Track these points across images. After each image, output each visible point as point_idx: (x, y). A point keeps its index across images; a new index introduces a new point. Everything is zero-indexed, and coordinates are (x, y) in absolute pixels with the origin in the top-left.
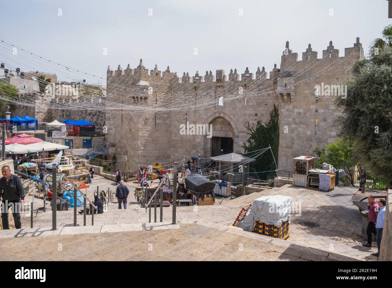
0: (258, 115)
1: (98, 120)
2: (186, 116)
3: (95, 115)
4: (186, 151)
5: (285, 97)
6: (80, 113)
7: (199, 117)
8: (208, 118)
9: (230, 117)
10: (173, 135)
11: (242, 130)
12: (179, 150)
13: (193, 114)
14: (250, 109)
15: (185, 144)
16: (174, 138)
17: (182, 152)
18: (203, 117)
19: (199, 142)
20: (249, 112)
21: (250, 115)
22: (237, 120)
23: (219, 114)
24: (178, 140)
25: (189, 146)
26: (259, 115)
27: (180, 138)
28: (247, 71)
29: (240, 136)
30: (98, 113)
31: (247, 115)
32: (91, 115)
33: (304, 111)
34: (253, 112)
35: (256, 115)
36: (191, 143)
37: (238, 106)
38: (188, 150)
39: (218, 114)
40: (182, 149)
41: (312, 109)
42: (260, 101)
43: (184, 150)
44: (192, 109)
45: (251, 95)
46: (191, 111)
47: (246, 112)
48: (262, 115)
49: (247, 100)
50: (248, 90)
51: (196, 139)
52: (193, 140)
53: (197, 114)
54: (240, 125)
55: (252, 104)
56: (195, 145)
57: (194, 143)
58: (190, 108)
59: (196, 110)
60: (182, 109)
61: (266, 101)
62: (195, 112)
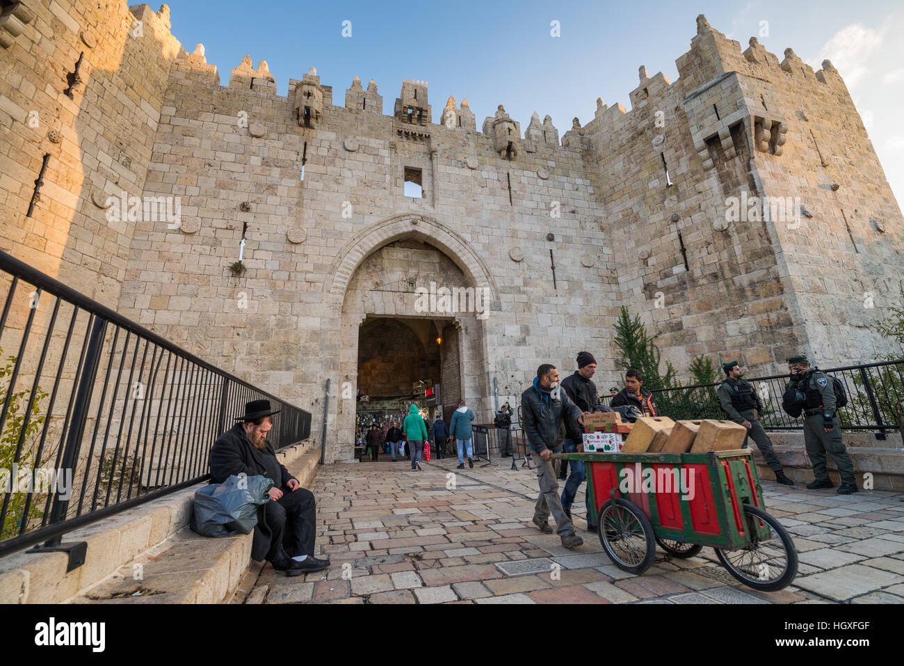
2: (243, 217)
7: (318, 224)
8: (362, 235)
9: (457, 237)
11: (507, 285)
13: (284, 210)
14: (526, 217)
18: (339, 227)
19: (315, 335)
20: (527, 227)
21: (531, 237)
22: (487, 247)
23: (414, 223)
25: (249, 354)
26: (558, 239)
27: (196, 316)
29: (502, 307)
31: (521, 235)
34: (539, 229)
35: (551, 238)
36: (267, 336)
37: (486, 206)
39: (407, 222)
44: (281, 191)
45: (524, 180)
46: (272, 200)
47: (518, 226)
48: (568, 240)
49: (515, 191)
50: (513, 164)
51: (295, 319)
52: (281, 324)
53: (308, 214)
54: (500, 267)
55: (532, 205)
56: (287, 349)
57: (282, 338)
58: (271, 188)
59: (301, 197)
60: (221, 185)
61: (571, 201)
62: (299, 204)
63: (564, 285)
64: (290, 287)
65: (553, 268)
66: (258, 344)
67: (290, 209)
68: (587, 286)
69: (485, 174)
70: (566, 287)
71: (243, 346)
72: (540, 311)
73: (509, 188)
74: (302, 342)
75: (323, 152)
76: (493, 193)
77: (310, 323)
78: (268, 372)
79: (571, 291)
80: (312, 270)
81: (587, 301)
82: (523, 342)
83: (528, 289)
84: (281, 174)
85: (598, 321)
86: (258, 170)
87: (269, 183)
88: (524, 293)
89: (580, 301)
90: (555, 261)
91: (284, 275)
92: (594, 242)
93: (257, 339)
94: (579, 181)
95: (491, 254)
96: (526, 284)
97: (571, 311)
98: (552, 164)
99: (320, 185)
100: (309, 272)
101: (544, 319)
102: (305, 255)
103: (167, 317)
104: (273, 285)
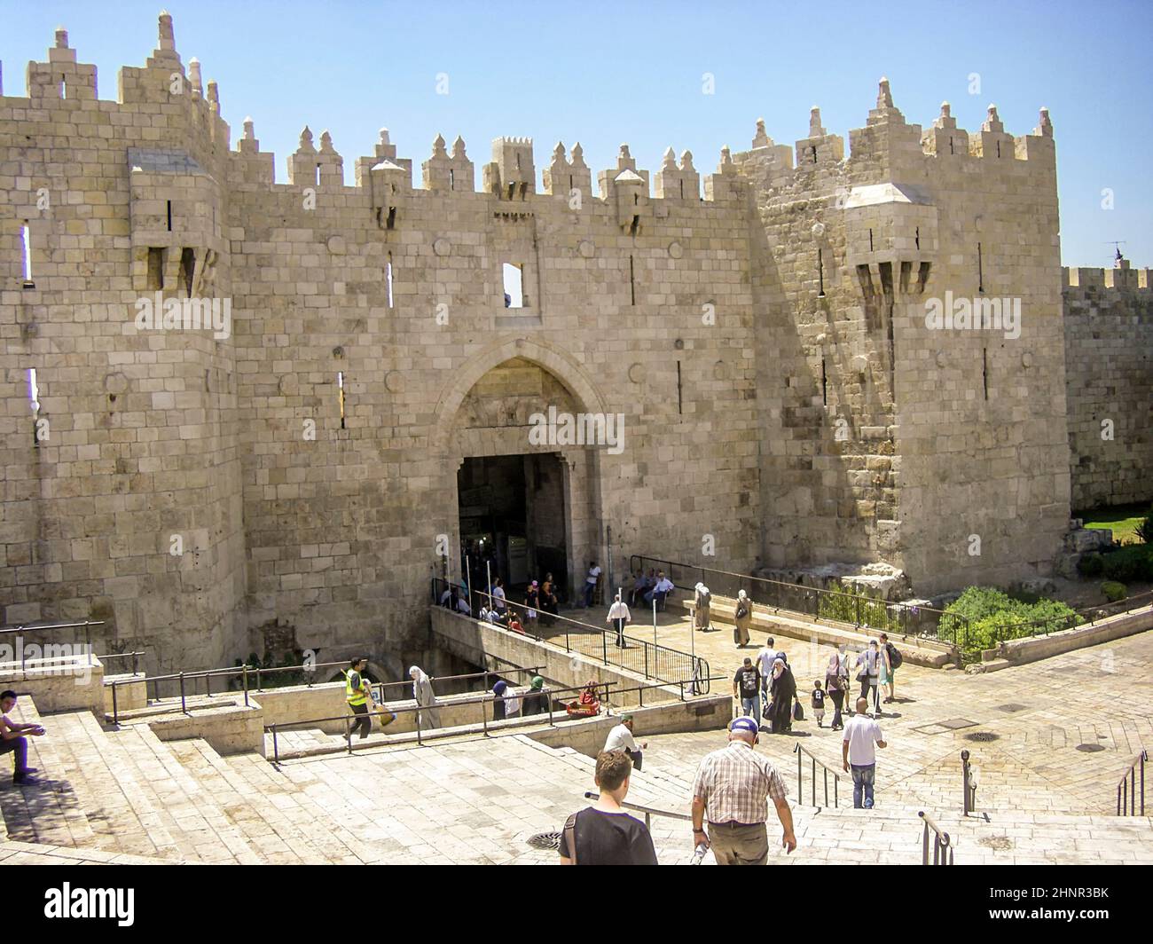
0: (685, 347)
2: (337, 366)
4: (354, 549)
7: (414, 363)
8: (462, 370)
9: (569, 357)
10: (263, 475)
12: (305, 552)
13: (377, 351)
14: (651, 320)
15: (345, 514)
16: (270, 493)
17: (327, 562)
18: (437, 364)
19: (426, 496)
20: (651, 333)
21: (656, 345)
22: (603, 368)
23: (519, 346)
24: (293, 501)
25: (367, 522)
26: (689, 345)
27: (312, 487)
31: (642, 346)
34: (666, 335)
35: (679, 345)
36: (381, 502)
38: (367, 545)
39: (510, 346)
40: (326, 547)
43: (343, 548)
44: (372, 325)
45: (651, 264)
46: (364, 339)
47: (640, 333)
48: (700, 344)
49: (639, 284)
50: (638, 241)
51: (404, 480)
52: (392, 488)
53: (403, 351)
54: (617, 393)
55: (659, 299)
56: (402, 513)
57: (395, 504)
58: (360, 323)
59: (393, 330)
60: (309, 327)
61: (708, 288)
62: (392, 341)
63: (689, 408)
64: (395, 445)
65: (680, 386)
66: (374, 511)
67: (384, 348)
68: (717, 405)
69: (602, 263)
70: (694, 410)
71: (361, 514)
72: (661, 444)
73: (632, 279)
74: (414, 505)
76: (611, 290)
77: (418, 484)
78: (386, 539)
79: (698, 416)
80: (414, 421)
81: (716, 424)
82: (640, 483)
83: (650, 417)
84: (370, 301)
85: (726, 449)
86: (343, 301)
87: (358, 317)
88: (645, 422)
89: (708, 426)
90: (683, 376)
91: (388, 432)
92: (732, 344)
93: (372, 507)
94: (721, 254)
95: (608, 376)
96: (646, 411)
97: (696, 440)
98: (688, 232)
99: (411, 311)
100: (412, 425)
101: (665, 454)
102: (405, 405)
103: (287, 491)
104: (379, 444)
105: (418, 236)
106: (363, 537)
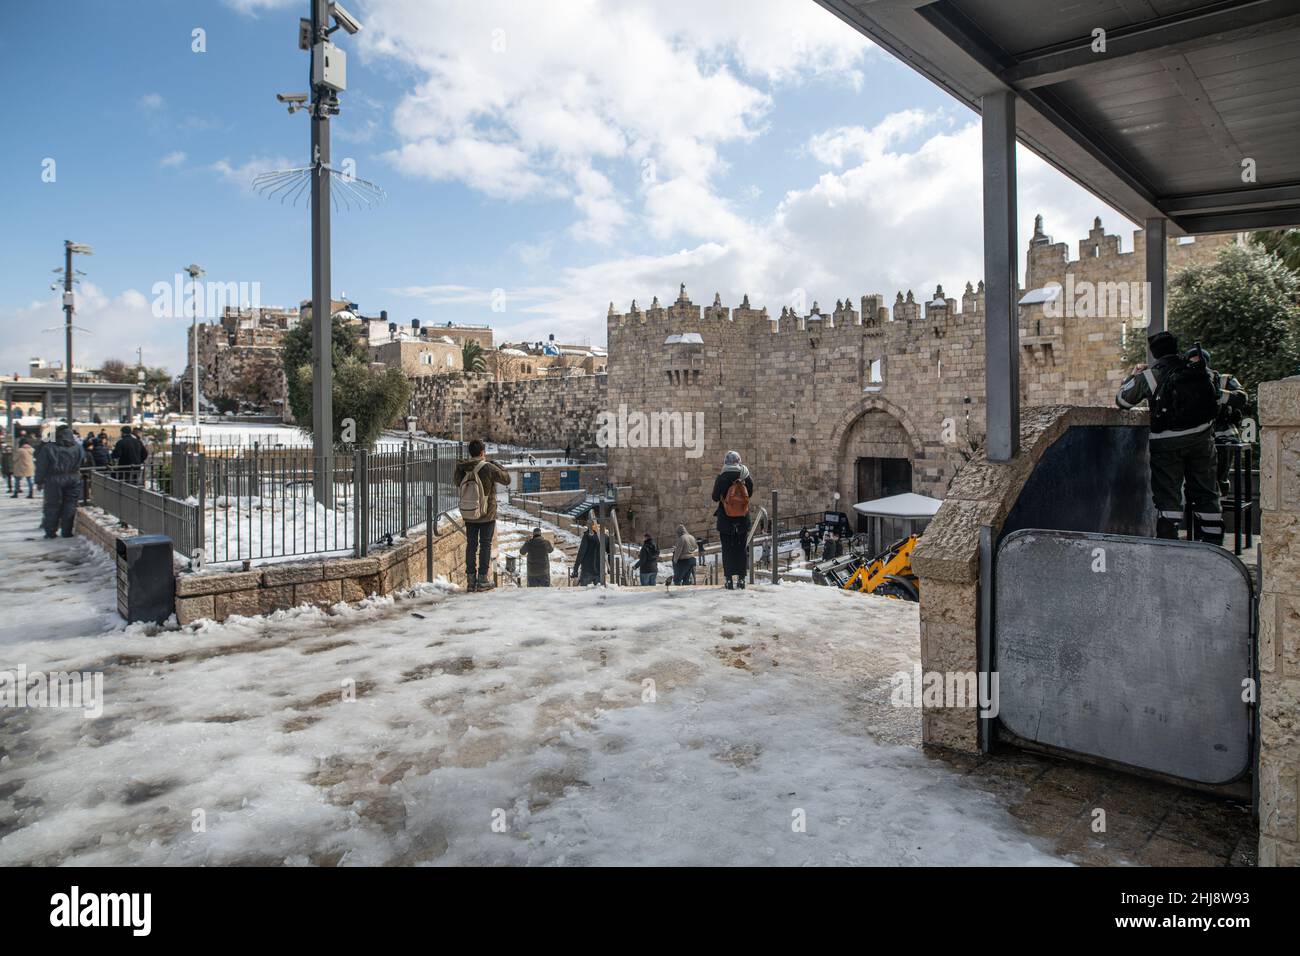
0: (972, 401)
1: (588, 427)
2: (792, 412)
3: (582, 416)
4: (796, 493)
5: (1039, 354)
6: (550, 413)
7: (823, 410)
8: (846, 414)
9: (899, 408)
11: (931, 439)
13: (808, 404)
14: (950, 386)
15: (793, 477)
16: (766, 464)
17: (785, 497)
18: (832, 411)
20: (949, 394)
21: (951, 401)
22: (917, 413)
23: (873, 402)
25: (802, 481)
26: (975, 401)
27: (781, 464)
28: (939, 293)
29: (927, 455)
30: (589, 412)
31: (943, 401)
32: (575, 416)
33: (1090, 385)
34: (957, 394)
35: (968, 401)
37: (919, 382)
38: (801, 492)
39: (869, 402)
40: (785, 490)
41: (1112, 381)
42: (976, 368)
43: (791, 492)
44: (806, 393)
45: (951, 353)
46: (803, 399)
47: (941, 394)
48: (982, 401)
49: (942, 365)
50: (943, 341)
51: (817, 465)
52: (812, 468)
53: (819, 405)
54: (925, 427)
55: (956, 374)
56: (816, 480)
57: (813, 475)
58: (802, 392)
59: (815, 396)
60: (782, 395)
62: (814, 400)
64: (814, 448)
65: (967, 425)
66: (804, 477)
69: (920, 355)
71: (799, 478)
72: (953, 458)
73: (939, 363)
75: (823, 363)
76: (925, 370)
77: (823, 467)
78: (809, 491)
82: (938, 480)
83: (945, 442)
84: (806, 382)
86: (796, 382)
87: (801, 390)
88: (941, 445)
90: (970, 419)
91: (811, 442)
93: (804, 475)
95: (920, 418)
98: (977, 331)
99: (824, 386)
100: (821, 439)
102: (819, 430)
103: (771, 464)
104: (807, 447)
105: (827, 350)
106: (799, 488)
